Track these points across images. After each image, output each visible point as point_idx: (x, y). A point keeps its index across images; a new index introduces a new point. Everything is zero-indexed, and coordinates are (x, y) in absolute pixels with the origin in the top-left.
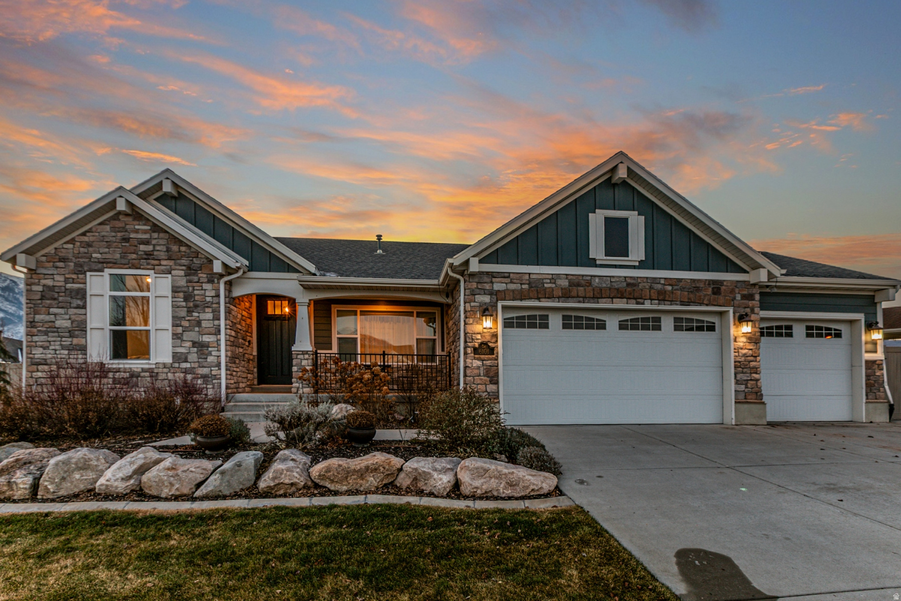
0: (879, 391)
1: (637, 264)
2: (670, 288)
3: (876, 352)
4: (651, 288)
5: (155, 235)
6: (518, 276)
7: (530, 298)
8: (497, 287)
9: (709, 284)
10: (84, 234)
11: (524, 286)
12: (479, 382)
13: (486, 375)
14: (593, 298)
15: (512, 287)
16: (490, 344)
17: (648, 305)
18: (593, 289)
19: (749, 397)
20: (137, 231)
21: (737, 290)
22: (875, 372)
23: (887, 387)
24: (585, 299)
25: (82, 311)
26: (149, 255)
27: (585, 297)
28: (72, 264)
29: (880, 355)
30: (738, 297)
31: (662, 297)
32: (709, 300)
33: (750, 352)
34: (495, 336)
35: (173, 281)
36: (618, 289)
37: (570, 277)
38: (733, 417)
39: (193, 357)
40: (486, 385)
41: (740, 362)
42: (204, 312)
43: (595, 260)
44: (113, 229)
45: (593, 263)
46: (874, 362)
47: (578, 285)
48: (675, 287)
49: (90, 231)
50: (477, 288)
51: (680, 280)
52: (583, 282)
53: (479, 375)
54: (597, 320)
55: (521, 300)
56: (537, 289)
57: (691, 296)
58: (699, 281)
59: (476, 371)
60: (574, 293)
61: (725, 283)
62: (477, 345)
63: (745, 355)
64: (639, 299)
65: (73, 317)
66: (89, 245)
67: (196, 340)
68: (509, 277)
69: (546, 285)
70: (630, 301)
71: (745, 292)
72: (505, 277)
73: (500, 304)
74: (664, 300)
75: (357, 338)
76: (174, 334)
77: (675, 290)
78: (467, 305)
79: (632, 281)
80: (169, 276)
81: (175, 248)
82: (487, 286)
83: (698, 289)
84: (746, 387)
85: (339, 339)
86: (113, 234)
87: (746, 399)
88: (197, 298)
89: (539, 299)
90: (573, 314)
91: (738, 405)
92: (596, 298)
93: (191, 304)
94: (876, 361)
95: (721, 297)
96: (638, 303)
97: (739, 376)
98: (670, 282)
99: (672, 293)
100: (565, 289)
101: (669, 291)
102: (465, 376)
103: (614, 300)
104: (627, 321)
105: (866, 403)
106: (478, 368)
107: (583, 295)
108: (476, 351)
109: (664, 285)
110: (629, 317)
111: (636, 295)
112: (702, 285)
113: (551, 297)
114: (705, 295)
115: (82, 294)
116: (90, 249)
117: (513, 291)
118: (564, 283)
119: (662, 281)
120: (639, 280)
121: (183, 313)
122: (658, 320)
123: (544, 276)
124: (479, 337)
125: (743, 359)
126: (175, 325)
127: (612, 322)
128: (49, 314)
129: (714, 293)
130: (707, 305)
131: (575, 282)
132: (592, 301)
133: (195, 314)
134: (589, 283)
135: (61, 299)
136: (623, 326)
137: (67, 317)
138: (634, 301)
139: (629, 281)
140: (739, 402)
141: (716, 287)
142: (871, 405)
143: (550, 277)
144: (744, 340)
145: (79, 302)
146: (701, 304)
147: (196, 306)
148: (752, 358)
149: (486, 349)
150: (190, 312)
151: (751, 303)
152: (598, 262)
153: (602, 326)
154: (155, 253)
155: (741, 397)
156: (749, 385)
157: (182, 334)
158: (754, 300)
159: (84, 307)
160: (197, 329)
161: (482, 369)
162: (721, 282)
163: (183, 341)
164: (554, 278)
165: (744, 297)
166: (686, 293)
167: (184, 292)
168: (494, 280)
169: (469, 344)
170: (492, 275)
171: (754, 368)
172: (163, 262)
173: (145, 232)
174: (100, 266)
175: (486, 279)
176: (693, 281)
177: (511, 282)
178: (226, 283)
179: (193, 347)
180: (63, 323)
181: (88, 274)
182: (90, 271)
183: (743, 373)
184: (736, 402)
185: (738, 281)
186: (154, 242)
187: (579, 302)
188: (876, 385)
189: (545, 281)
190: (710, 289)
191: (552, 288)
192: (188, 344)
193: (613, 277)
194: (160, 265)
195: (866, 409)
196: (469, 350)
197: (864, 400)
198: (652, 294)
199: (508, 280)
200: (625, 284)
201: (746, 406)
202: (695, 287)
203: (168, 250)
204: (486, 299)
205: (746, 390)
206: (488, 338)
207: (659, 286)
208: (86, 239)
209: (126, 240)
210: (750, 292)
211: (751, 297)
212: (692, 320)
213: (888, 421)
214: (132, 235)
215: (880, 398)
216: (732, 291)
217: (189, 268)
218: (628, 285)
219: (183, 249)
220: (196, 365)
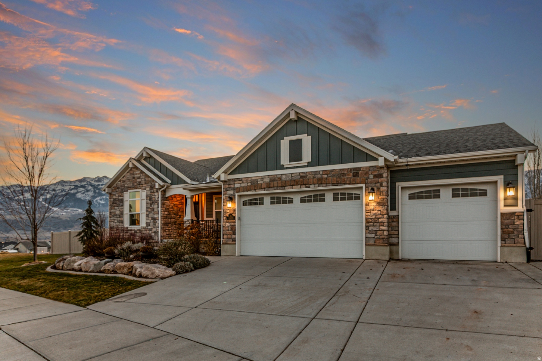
0: (518, 237)
1: (306, 164)
2: (325, 176)
3: (517, 205)
4: (314, 177)
5: (141, 175)
6: (246, 179)
7: (251, 190)
8: (237, 185)
9: (351, 171)
10: (123, 178)
11: (249, 184)
12: (228, 234)
13: (231, 230)
14: (281, 187)
15: (243, 185)
16: (233, 215)
17: (312, 188)
18: (282, 182)
19: (378, 242)
20: (136, 174)
21: (370, 172)
22: (514, 222)
23: (526, 234)
24: (277, 188)
25: (122, 207)
26: (140, 183)
27: (277, 187)
28: (120, 190)
29: (520, 208)
30: (371, 177)
31: (320, 182)
32: (350, 181)
33: (379, 212)
34: (235, 210)
35: (147, 193)
36: (295, 180)
37: (270, 177)
38: (364, 254)
39: (151, 224)
40: (231, 235)
41: (372, 219)
42: (155, 205)
43: (283, 165)
44: (131, 174)
45: (282, 167)
46: (513, 214)
47: (274, 180)
48: (329, 175)
49: (124, 176)
50: (228, 187)
51: (332, 171)
52: (277, 179)
53: (228, 230)
54: (289, 198)
55: (247, 191)
56: (254, 185)
57: (339, 179)
58: (343, 170)
59: (227, 228)
60: (272, 185)
61: (362, 169)
62: (228, 216)
63: (375, 214)
64: (307, 185)
65: (120, 210)
66: (124, 181)
67: (152, 217)
68: (242, 180)
69: (259, 182)
70: (302, 186)
71: (376, 173)
72: (240, 181)
73: (237, 194)
74: (322, 184)
75: (221, 212)
76: (147, 215)
77: (329, 177)
78: (224, 196)
79: (304, 175)
80: (145, 191)
81: (147, 179)
82: (232, 186)
83: (343, 175)
84: (376, 235)
85: (216, 212)
86: (130, 176)
87: (375, 243)
88: (153, 199)
89: (255, 190)
90: (276, 196)
91: (367, 247)
92: (283, 187)
93: (151, 202)
94: (515, 213)
95: (358, 178)
96: (306, 187)
97: (370, 228)
98: (326, 173)
99: (327, 179)
100: (268, 183)
101: (325, 178)
102: (223, 231)
103: (293, 186)
104: (305, 197)
105: (501, 246)
106: (228, 227)
107: (276, 186)
108: (228, 218)
109: (322, 174)
110: (306, 195)
111: (305, 182)
112: (346, 172)
113: (260, 188)
114: (347, 178)
115: (122, 201)
116: (125, 183)
117: (243, 187)
118: (267, 180)
119: (321, 173)
120: (307, 174)
121: (149, 206)
122: (323, 195)
123: (258, 178)
124: (228, 211)
125: (374, 217)
126: (147, 211)
127: (297, 199)
128: (115, 209)
129: (354, 176)
130: (349, 184)
131: (273, 179)
132: (281, 188)
133: (152, 206)
134: (280, 179)
135: (117, 203)
136: (303, 201)
137: (119, 210)
138: (304, 186)
139: (302, 175)
140: (368, 245)
141: (356, 172)
142: (506, 249)
143: (261, 177)
144: (375, 204)
145: (121, 204)
146: (345, 184)
147: (153, 202)
148: (380, 216)
149: (231, 217)
150: (151, 205)
151: (380, 180)
152: (285, 167)
153: (291, 201)
154: (142, 182)
155: (372, 242)
156: (378, 234)
157: (148, 214)
158: (382, 177)
159: (123, 206)
160: (153, 212)
161: (229, 227)
162: (359, 169)
163: (149, 217)
164: (262, 178)
165: (375, 176)
166: (335, 178)
167: (150, 197)
168: (235, 182)
169: (224, 215)
170: (234, 180)
171: (381, 222)
172: (144, 185)
173: (139, 174)
174: (127, 189)
175: (232, 183)
176: (340, 170)
177: (243, 183)
178: (161, 192)
179: (152, 220)
180: (118, 212)
181: (124, 193)
182: (125, 191)
183: (373, 226)
184: (366, 245)
185: (370, 167)
186: (141, 177)
187: (275, 190)
188: (515, 232)
189: (258, 180)
190: (352, 174)
191: (261, 184)
192: (150, 219)
193: (293, 173)
194: (142, 187)
195: (501, 252)
196: (225, 218)
197: (499, 245)
198: (314, 181)
199: (241, 182)
200: (299, 177)
201: (373, 248)
202: (341, 174)
203: (145, 180)
204: (231, 192)
205: (376, 237)
206: (232, 212)
207: (319, 176)
208: (123, 179)
209: (134, 178)
210: (380, 172)
211: (381, 176)
212: (344, 194)
213: (525, 261)
214: (135, 176)
215: (518, 243)
216: (367, 173)
217: (151, 187)
218: (301, 177)
219: (149, 179)
220: (152, 227)
